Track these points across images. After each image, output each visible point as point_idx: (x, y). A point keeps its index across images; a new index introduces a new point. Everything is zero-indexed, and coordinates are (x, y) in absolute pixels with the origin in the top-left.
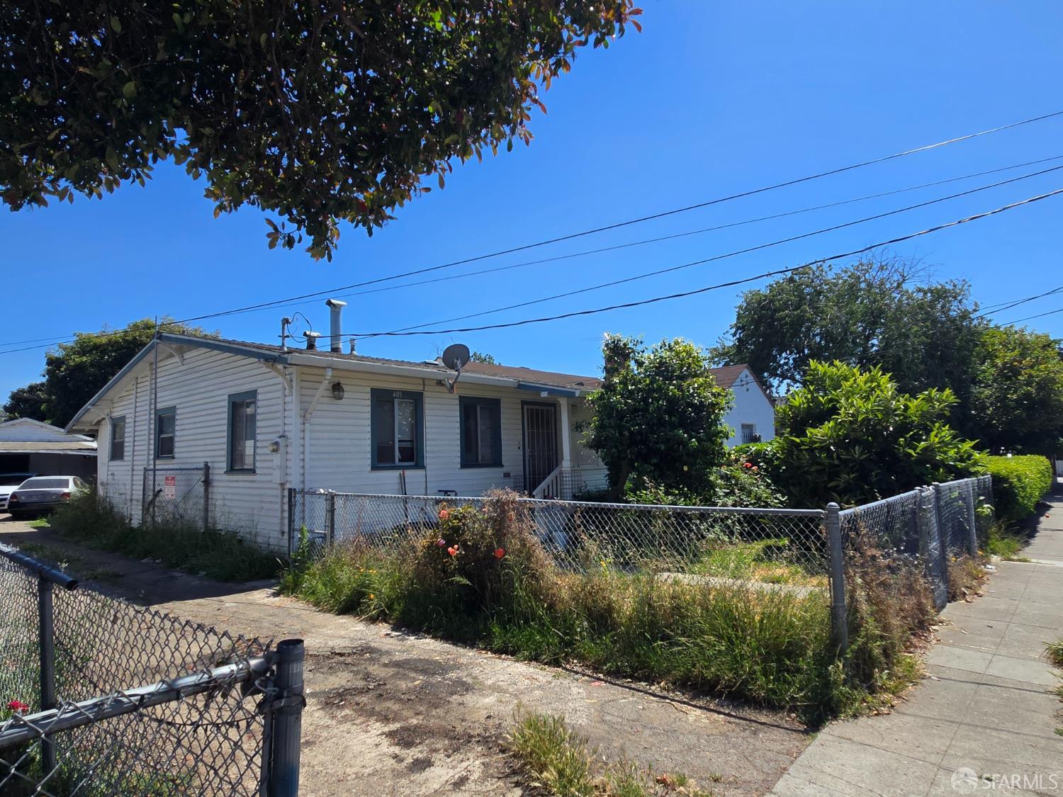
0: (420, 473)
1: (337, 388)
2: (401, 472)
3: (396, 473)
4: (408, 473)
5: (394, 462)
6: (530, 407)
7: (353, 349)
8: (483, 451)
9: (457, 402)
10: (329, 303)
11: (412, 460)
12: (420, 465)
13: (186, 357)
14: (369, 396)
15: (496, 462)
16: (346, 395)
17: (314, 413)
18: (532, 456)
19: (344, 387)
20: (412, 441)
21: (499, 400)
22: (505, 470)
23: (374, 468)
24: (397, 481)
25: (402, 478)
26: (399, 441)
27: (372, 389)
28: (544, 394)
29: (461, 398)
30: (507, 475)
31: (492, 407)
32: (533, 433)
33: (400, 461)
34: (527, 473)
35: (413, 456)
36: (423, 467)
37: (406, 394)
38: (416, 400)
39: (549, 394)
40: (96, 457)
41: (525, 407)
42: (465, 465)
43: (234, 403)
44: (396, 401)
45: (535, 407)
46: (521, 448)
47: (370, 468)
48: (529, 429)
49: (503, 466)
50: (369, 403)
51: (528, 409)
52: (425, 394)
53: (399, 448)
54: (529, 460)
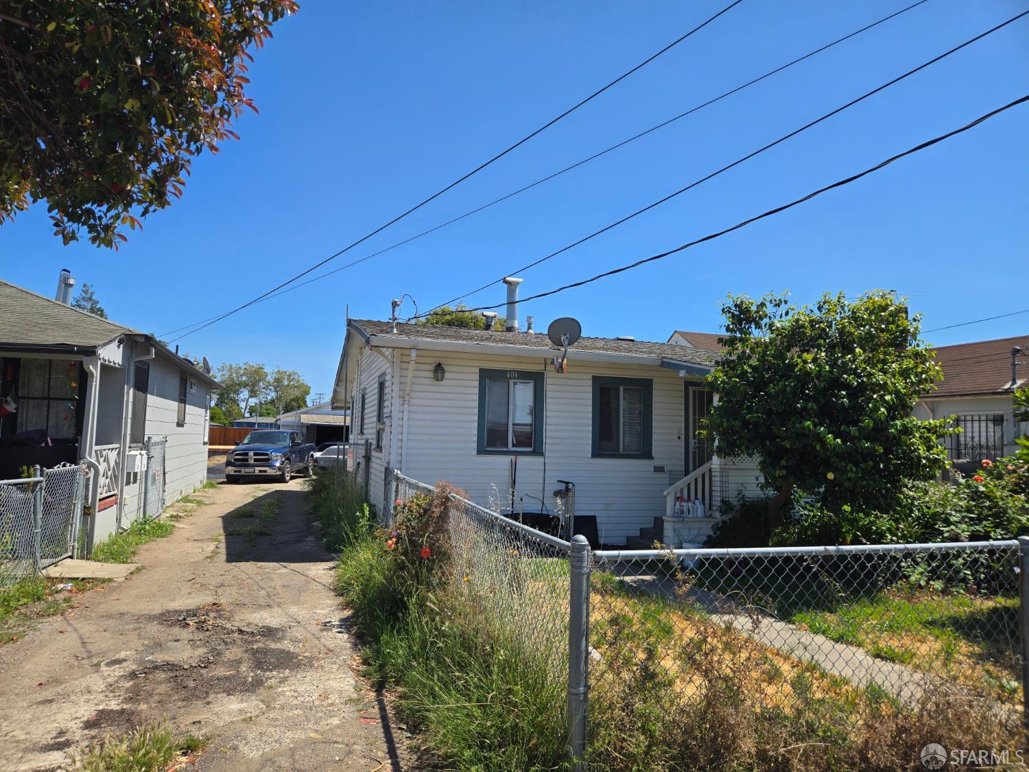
0: (538, 460)
1: (439, 370)
2: (513, 457)
3: (505, 460)
4: (521, 459)
5: (506, 446)
6: (698, 388)
7: (529, 328)
8: (624, 438)
9: (590, 383)
10: (506, 282)
11: (530, 446)
12: (538, 452)
14: (477, 377)
15: (645, 453)
16: (447, 375)
17: (413, 394)
18: (700, 449)
19: (445, 368)
20: (531, 425)
21: (652, 380)
22: (657, 462)
23: (481, 451)
24: (509, 467)
25: (514, 466)
26: (514, 425)
27: (480, 370)
29: (595, 379)
30: (659, 469)
31: (642, 388)
33: (514, 445)
34: (691, 469)
35: (531, 441)
36: (541, 454)
37: (524, 376)
38: (537, 379)
41: (691, 389)
42: (597, 453)
43: (381, 384)
44: (512, 382)
46: (683, 438)
47: (475, 452)
48: (694, 415)
49: (652, 458)
50: (477, 383)
51: (694, 392)
52: (547, 374)
53: (514, 431)
54: (694, 453)
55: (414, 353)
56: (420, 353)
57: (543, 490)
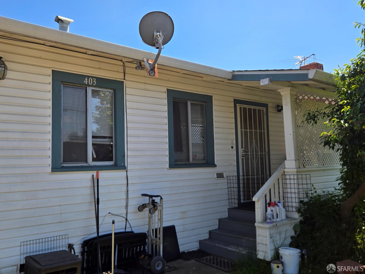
0: (119, 174)
2: (94, 173)
3: (87, 175)
4: (103, 175)
5: (86, 161)
6: (243, 106)
8: (193, 148)
9: (165, 95)
11: (111, 160)
12: (120, 165)
14: (50, 79)
15: (210, 162)
16: (11, 74)
18: (246, 156)
20: (111, 138)
21: (212, 96)
22: (218, 170)
23: (56, 168)
24: (90, 184)
25: (96, 183)
26: (93, 137)
27: (53, 71)
28: (265, 82)
29: (170, 92)
30: (220, 176)
31: (204, 104)
32: (246, 133)
33: (94, 160)
34: (241, 174)
35: (110, 154)
36: (124, 168)
37: (102, 82)
38: (115, 89)
39: (271, 81)
41: (238, 106)
42: (174, 164)
44: (89, 90)
45: (247, 107)
46: (234, 147)
47: (49, 170)
48: (241, 128)
49: (215, 166)
50: (50, 87)
51: (240, 108)
52: (126, 83)
53: (93, 144)
54: (243, 159)
57: (127, 206)
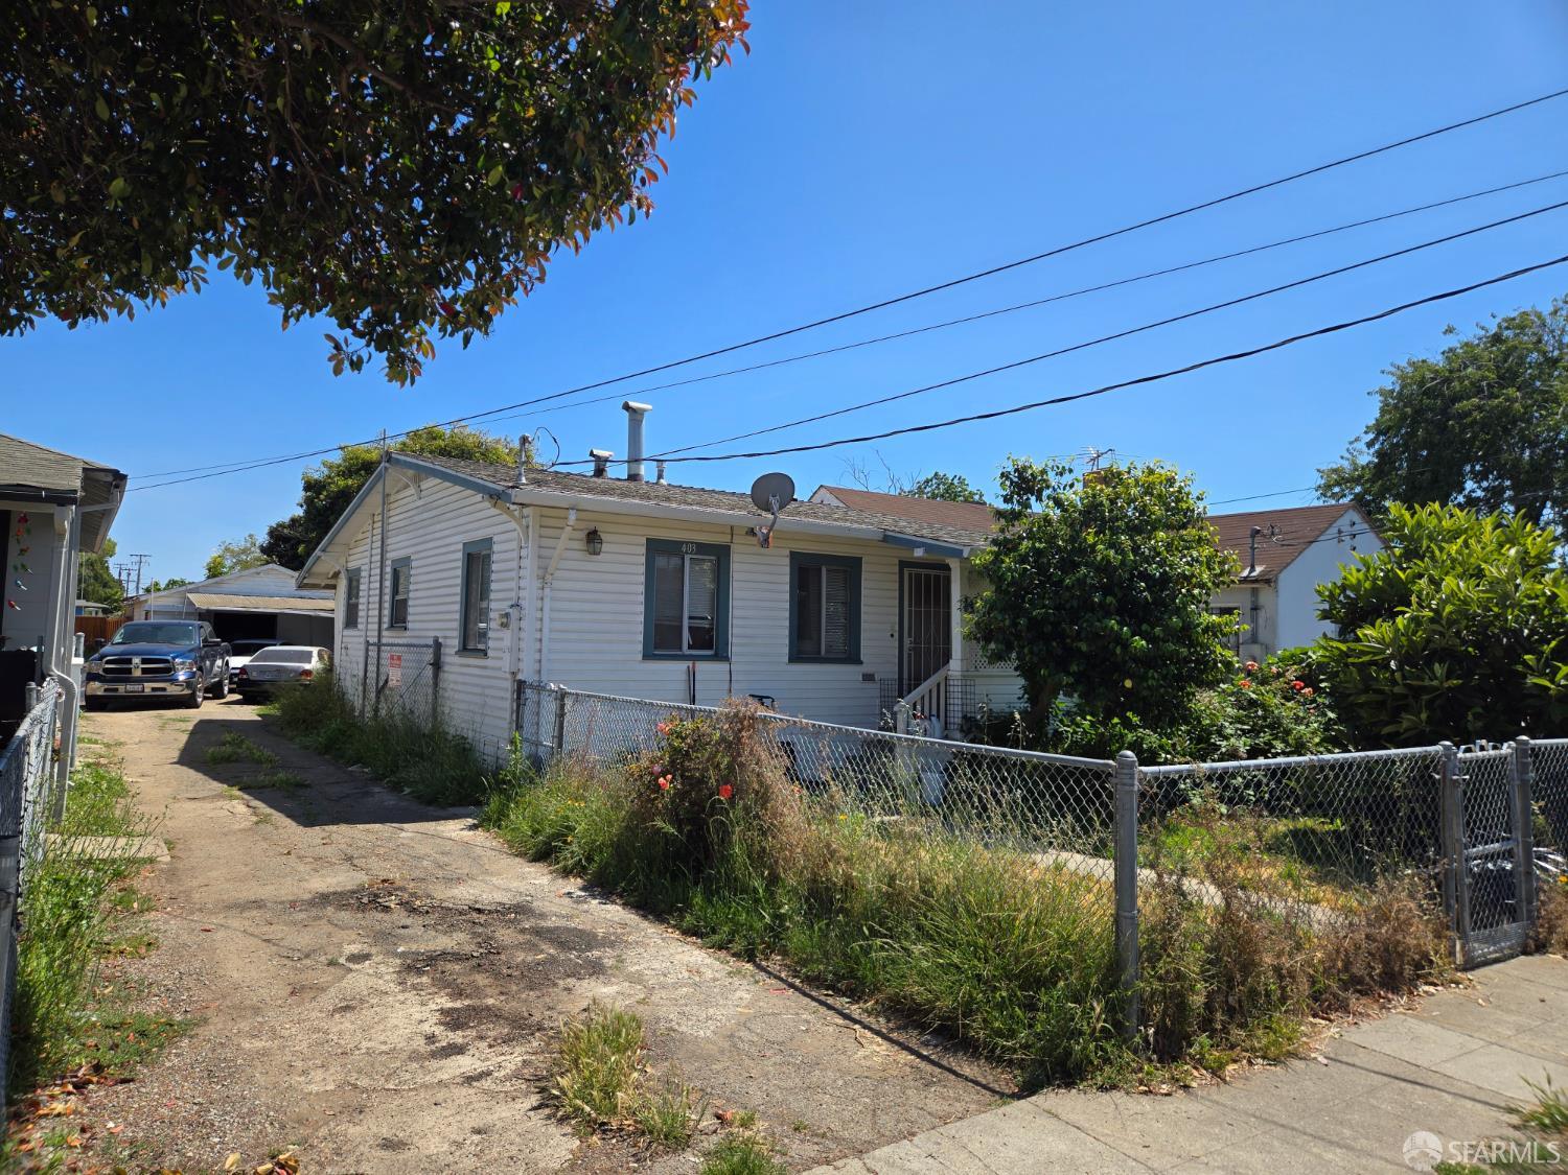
0: (722, 667)
1: (593, 537)
2: (690, 664)
3: (683, 666)
4: (701, 666)
5: (680, 648)
6: (915, 571)
7: (660, 476)
8: (828, 635)
9: (787, 561)
10: (627, 407)
11: (711, 648)
12: (721, 656)
13: (423, 487)
14: (643, 550)
15: (852, 656)
16: (605, 547)
17: (558, 574)
18: (916, 650)
19: (603, 536)
20: (710, 619)
21: (859, 559)
22: (865, 668)
23: (647, 656)
24: (684, 677)
25: (692, 676)
26: (690, 618)
27: (647, 540)
28: (919, 553)
29: (794, 555)
30: (868, 677)
31: (848, 569)
32: (918, 614)
33: (690, 647)
34: (906, 676)
35: (710, 641)
36: (726, 659)
37: (702, 548)
38: (719, 556)
39: (926, 551)
40: (333, 619)
41: (905, 571)
42: (796, 656)
43: (469, 554)
44: (687, 558)
45: (924, 571)
46: (896, 635)
47: (640, 657)
48: (910, 606)
49: (861, 663)
50: (643, 559)
51: (910, 575)
52: (734, 547)
53: (690, 628)
54: (910, 655)
55: (572, 516)
56: (583, 515)
